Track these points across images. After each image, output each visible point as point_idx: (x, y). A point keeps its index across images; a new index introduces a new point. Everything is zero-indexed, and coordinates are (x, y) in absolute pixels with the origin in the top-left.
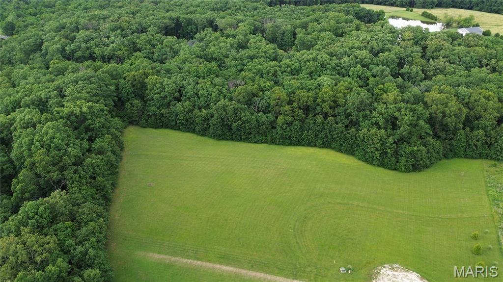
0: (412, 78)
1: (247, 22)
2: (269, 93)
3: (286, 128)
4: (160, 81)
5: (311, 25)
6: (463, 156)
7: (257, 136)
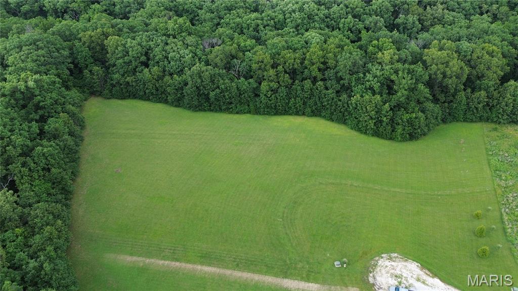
0: (408, 30)
2: (250, 55)
3: (271, 96)
4: (122, 42)
6: (462, 120)
7: (238, 106)
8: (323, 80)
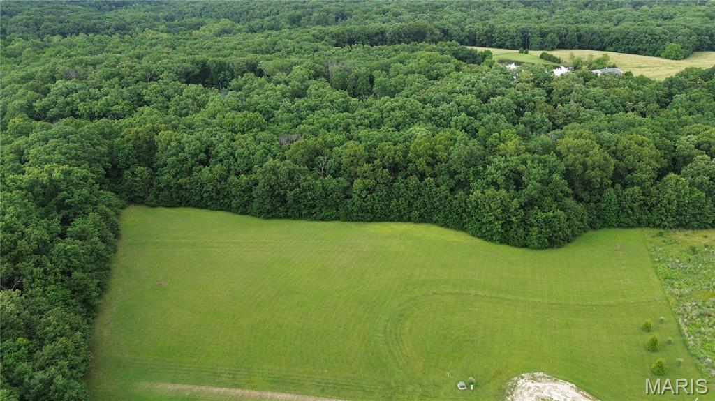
1: (305, 64)
3: (366, 196)
4: (177, 137)
5: (393, 66)
6: (616, 225)
7: (324, 209)
8: (434, 176)
